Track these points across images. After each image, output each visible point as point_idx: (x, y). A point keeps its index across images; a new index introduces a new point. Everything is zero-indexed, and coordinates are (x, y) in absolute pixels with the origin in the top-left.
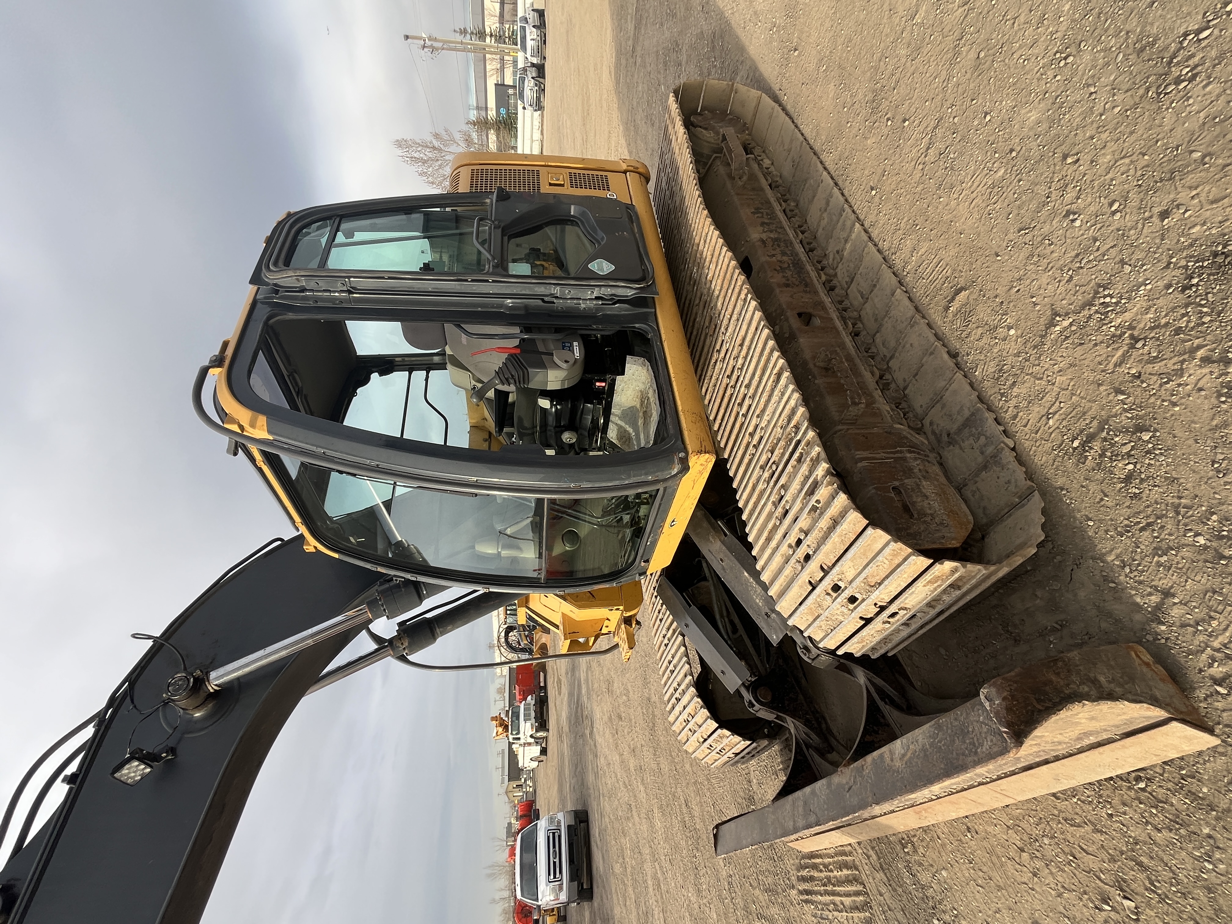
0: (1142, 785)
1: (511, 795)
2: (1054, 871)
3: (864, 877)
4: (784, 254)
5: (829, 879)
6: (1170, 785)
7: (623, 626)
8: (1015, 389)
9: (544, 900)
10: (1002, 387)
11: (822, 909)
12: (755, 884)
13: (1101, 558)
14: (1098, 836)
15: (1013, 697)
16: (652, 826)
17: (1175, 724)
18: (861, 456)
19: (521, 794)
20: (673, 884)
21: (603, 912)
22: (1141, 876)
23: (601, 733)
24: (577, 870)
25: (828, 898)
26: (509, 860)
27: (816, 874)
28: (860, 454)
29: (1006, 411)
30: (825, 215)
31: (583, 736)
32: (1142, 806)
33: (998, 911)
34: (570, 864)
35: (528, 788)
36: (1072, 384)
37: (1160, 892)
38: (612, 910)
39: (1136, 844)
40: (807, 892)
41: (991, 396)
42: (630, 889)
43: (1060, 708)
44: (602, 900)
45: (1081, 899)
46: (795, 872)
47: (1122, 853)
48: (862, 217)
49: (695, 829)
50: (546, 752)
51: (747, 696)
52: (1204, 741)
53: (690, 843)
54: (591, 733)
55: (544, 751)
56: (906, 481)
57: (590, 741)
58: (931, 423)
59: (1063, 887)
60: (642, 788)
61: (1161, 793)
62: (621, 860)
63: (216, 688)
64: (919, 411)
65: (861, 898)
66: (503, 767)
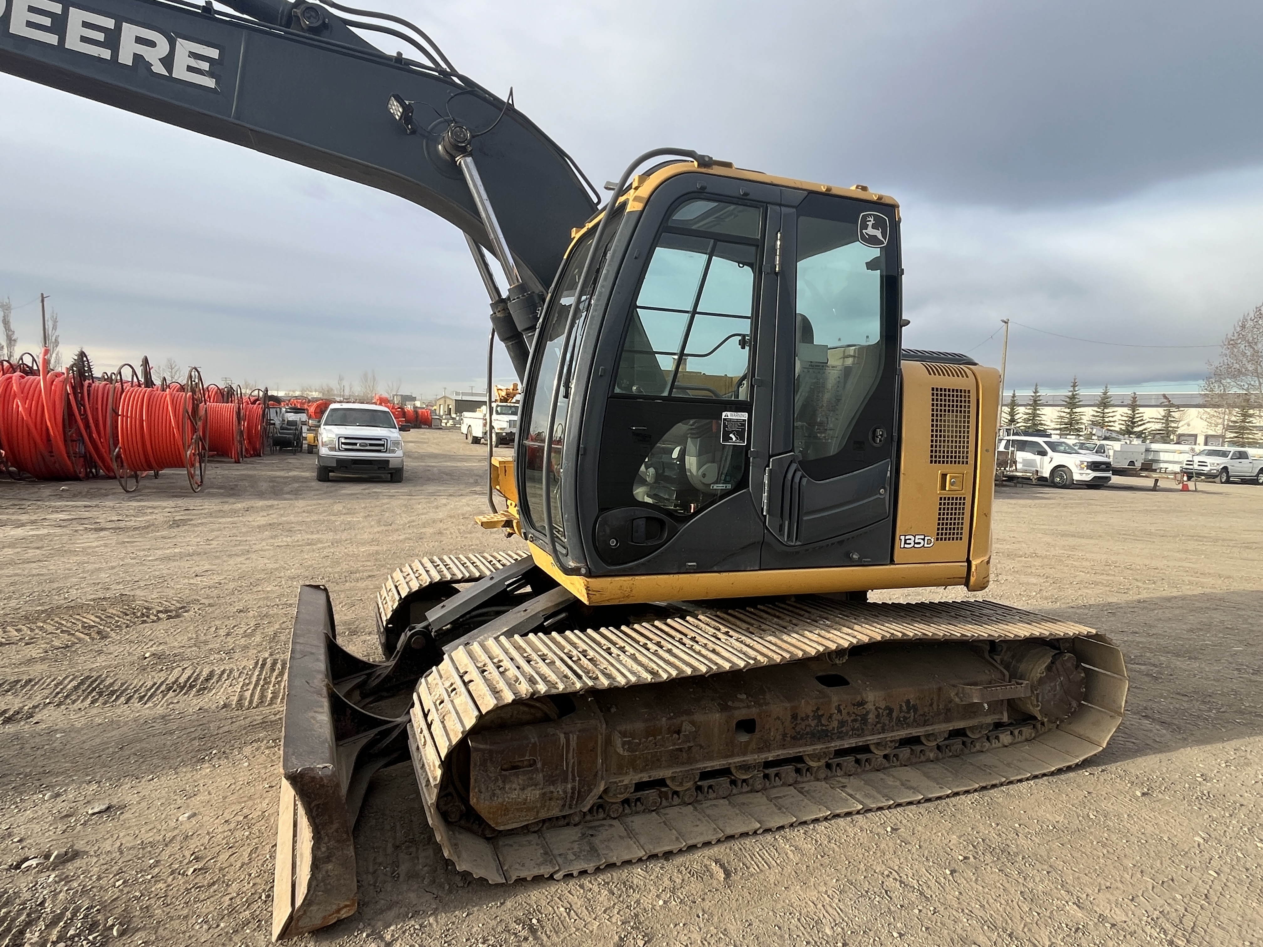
0: (263, 897)
1: (442, 402)
2: (226, 833)
3: (261, 709)
4: (842, 723)
5: (269, 683)
6: (258, 913)
7: (505, 519)
8: (606, 892)
9: (324, 431)
10: (614, 885)
11: (247, 674)
12: (284, 626)
13: (435, 913)
14: (239, 864)
15: (323, 786)
16: (363, 544)
17: (290, 910)
18: (571, 739)
19: (442, 414)
20: (306, 557)
21: (304, 490)
22: (206, 883)
23: (471, 502)
24: (346, 467)
25: (254, 679)
26: (377, 397)
27: (275, 674)
28: (573, 739)
29: (590, 882)
30: (898, 783)
31: (476, 483)
32: (250, 894)
33: (209, 793)
34: (352, 460)
35: (446, 421)
36: (587, 931)
37: (193, 890)
38: (303, 499)
39: (227, 885)
40: (264, 665)
41: (612, 875)
42: (315, 518)
43: (310, 820)
44: (314, 490)
45: (202, 845)
46: (282, 658)
47: (224, 876)
48: (869, 815)
49: (346, 581)
50: (476, 443)
51: (419, 627)
52: (277, 930)
53: (336, 575)
54: (475, 493)
55: (476, 440)
56: (541, 775)
57: (468, 490)
58: (611, 826)
59: (213, 837)
60: (401, 538)
61: (255, 906)
62: (344, 511)
63: (458, 163)
64: (629, 819)
65: (247, 704)
66: (472, 394)
